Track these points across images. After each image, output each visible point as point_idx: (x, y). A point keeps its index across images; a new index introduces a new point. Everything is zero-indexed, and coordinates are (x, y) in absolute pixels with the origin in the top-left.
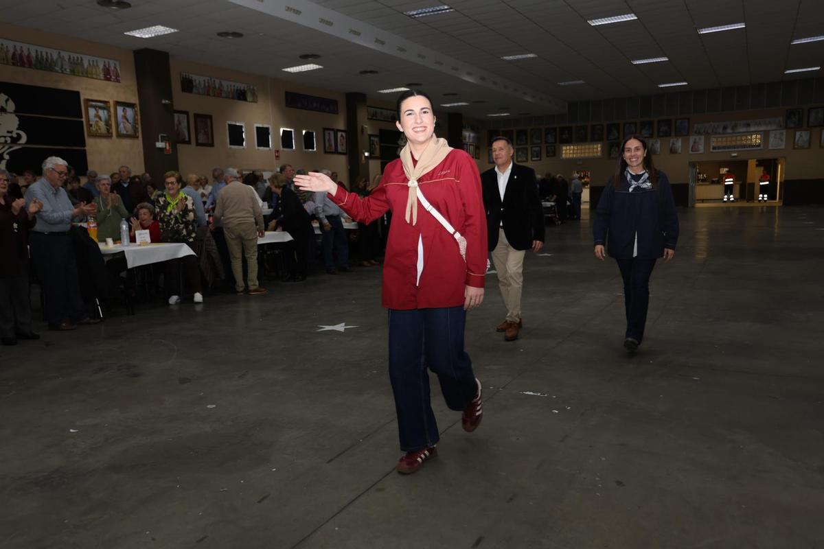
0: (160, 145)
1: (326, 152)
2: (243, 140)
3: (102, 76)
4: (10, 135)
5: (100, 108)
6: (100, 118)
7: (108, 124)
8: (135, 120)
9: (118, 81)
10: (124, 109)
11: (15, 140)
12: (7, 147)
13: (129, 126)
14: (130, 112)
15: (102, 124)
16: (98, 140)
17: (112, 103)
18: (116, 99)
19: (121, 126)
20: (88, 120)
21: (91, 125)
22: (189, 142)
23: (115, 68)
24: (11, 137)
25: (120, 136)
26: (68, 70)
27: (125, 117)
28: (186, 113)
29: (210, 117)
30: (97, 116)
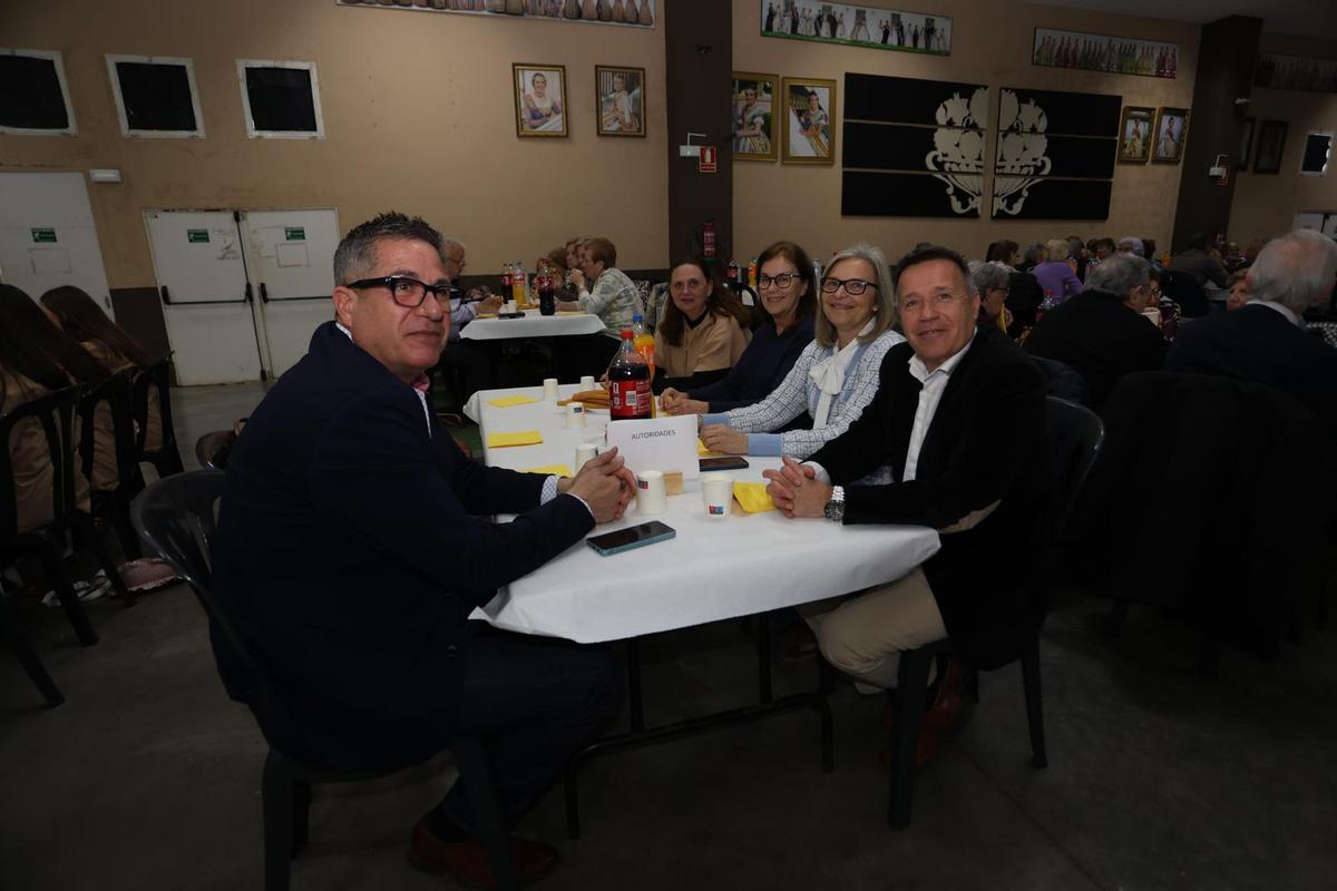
2: (1324, 160)
3: (1154, 70)
4: (1034, 163)
5: (1143, 119)
6: (1137, 135)
7: (1146, 143)
8: (1181, 135)
9: (1173, 77)
10: (1170, 119)
11: (1038, 170)
12: (1028, 180)
13: (1171, 144)
15: (1139, 144)
16: (1128, 168)
17: (1158, 111)
19: (1162, 145)
20: (1123, 139)
21: (1125, 146)
23: (1173, 56)
24: (1035, 166)
26: (1115, 67)
27: (1169, 132)
30: (1136, 132)
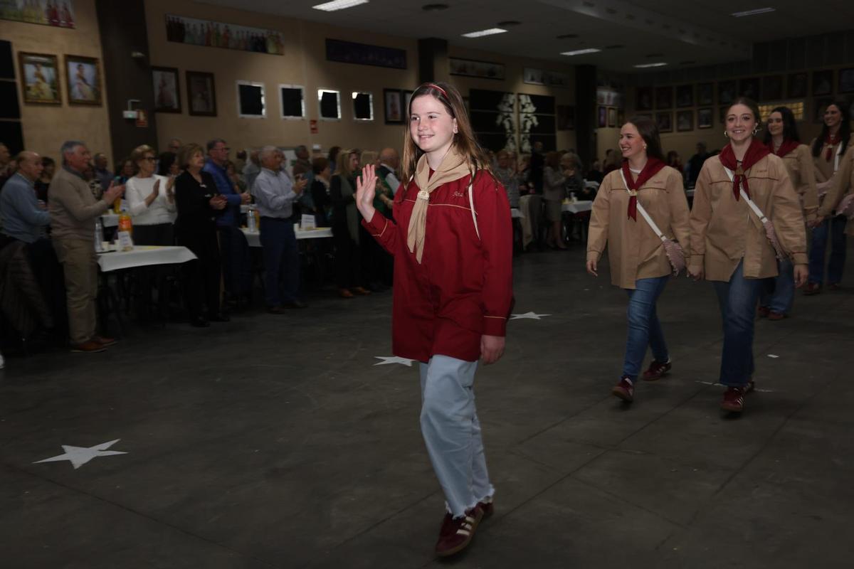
0: (130, 114)
1: (388, 122)
2: (260, 107)
3: (45, 20)
5: (43, 64)
6: (43, 78)
7: (55, 85)
8: (97, 80)
9: (70, 27)
10: (80, 66)
13: (88, 90)
14: (88, 70)
16: (40, 109)
17: (61, 58)
18: (67, 53)
19: (76, 89)
20: (24, 80)
21: (29, 88)
22: (179, 111)
23: (66, 9)
25: (73, 102)
27: (81, 77)
28: (174, 70)
29: (211, 75)
30: (38, 75)
